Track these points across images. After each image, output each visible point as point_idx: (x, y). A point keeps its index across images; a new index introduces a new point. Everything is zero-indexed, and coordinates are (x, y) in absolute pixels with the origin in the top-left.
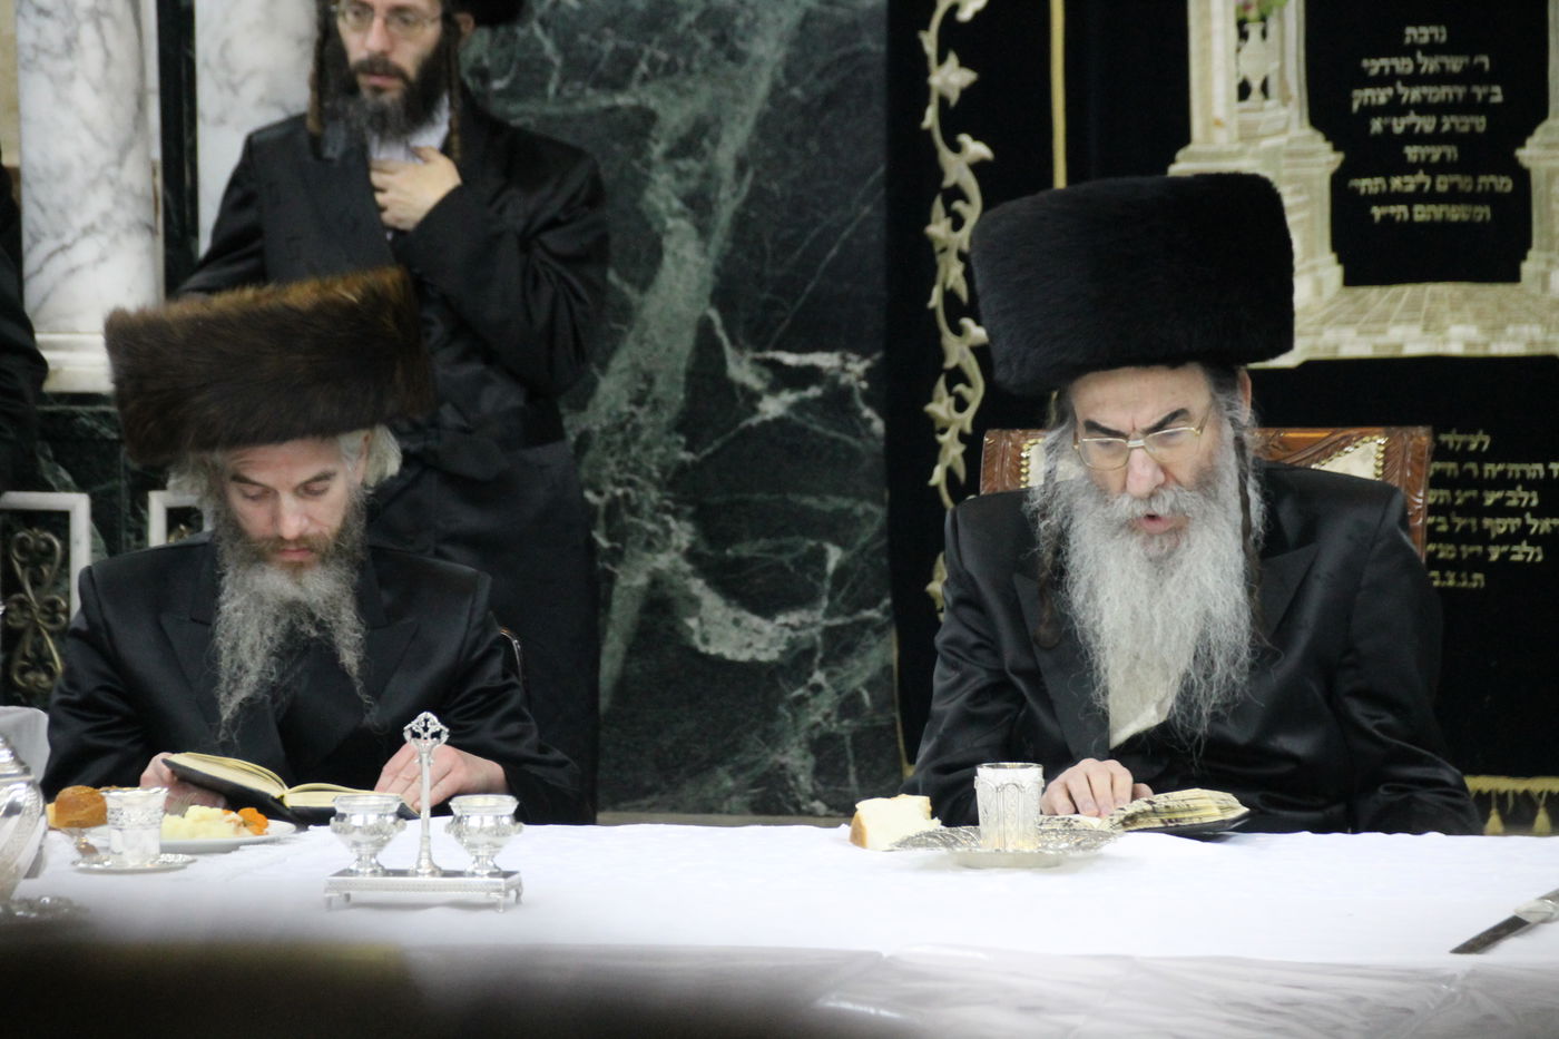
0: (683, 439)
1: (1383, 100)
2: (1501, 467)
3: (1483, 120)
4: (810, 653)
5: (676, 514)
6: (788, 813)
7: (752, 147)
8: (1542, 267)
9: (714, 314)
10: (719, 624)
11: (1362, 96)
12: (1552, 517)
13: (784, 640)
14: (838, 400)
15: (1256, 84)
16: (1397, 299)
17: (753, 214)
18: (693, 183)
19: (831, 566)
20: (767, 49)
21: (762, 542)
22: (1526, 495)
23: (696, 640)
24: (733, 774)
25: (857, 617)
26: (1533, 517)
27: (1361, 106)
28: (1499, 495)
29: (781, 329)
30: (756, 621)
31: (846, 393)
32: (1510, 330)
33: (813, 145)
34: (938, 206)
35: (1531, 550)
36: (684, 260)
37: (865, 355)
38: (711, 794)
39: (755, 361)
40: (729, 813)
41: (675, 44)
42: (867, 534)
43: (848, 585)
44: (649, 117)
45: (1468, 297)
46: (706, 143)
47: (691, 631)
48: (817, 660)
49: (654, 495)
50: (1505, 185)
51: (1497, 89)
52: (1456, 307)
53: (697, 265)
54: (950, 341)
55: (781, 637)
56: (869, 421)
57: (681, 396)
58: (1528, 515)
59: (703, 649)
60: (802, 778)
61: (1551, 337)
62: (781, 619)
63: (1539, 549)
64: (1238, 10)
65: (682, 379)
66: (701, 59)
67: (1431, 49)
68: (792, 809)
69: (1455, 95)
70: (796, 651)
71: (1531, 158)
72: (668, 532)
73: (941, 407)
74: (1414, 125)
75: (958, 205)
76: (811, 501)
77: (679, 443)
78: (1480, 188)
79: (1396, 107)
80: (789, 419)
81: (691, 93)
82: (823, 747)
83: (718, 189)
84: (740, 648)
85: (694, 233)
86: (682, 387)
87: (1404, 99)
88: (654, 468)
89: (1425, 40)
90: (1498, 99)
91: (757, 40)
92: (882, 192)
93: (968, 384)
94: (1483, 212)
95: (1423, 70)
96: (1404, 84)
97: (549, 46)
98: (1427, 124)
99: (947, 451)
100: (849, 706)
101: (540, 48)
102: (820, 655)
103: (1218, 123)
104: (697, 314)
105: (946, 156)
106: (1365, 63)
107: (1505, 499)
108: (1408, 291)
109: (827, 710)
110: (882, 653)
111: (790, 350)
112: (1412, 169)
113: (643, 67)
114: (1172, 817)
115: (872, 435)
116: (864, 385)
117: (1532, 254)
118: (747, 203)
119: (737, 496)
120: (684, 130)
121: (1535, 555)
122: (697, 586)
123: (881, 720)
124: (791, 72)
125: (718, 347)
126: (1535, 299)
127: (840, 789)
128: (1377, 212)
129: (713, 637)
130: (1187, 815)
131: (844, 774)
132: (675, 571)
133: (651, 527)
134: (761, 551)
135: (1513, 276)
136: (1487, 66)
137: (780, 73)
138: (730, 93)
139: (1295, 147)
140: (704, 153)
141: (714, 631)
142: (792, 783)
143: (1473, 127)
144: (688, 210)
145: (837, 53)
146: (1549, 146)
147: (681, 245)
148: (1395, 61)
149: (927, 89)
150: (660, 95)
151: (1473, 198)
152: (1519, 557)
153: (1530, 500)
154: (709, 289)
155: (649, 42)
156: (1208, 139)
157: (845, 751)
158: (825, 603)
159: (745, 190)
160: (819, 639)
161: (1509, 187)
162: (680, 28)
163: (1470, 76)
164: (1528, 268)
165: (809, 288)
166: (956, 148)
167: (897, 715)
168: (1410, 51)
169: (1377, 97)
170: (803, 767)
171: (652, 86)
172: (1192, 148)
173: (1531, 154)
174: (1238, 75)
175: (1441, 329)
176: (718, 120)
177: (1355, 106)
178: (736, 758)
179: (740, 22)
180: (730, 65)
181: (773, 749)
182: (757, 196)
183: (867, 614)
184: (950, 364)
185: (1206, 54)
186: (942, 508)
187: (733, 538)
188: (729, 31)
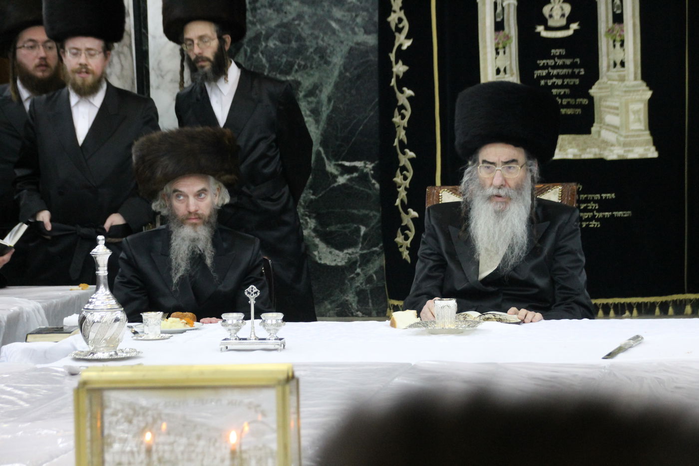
0: (311, 191)
1: (544, 74)
2: (586, 196)
3: (578, 80)
4: (355, 262)
5: (309, 217)
6: (349, 316)
7: (333, 93)
8: (598, 129)
9: (321, 149)
10: (325, 253)
11: (538, 73)
12: (603, 212)
13: (347, 258)
14: (363, 177)
15: (502, 70)
17: (334, 115)
18: (313, 105)
19: (362, 233)
20: (338, 60)
21: (339, 225)
22: (594, 205)
23: (317, 259)
24: (330, 303)
25: (371, 250)
26: (597, 212)
27: (537, 76)
28: (585, 205)
29: (344, 154)
30: (337, 252)
31: (367, 174)
32: (588, 150)
33: (354, 92)
34: (396, 111)
35: (596, 223)
37: (372, 162)
38: (323, 311)
39: (335, 165)
40: (329, 316)
41: (306, 59)
42: (374, 222)
43: (368, 239)
44: (298, 83)
45: (574, 139)
46: (317, 92)
47: (315, 256)
48: (358, 265)
49: (302, 210)
50: (586, 102)
51: (582, 70)
52: (570, 143)
53: (315, 132)
54: (401, 156)
55: (345, 257)
56: (374, 184)
58: (595, 212)
59: (319, 262)
60: (353, 304)
61: (602, 152)
62: (346, 251)
63: (599, 223)
64: (495, 45)
66: (315, 64)
67: (560, 57)
68: (350, 315)
69: (568, 72)
70: (351, 262)
71: (594, 93)
72: (307, 223)
73: (398, 179)
74: (555, 82)
75: (403, 111)
76: (355, 211)
77: (310, 193)
78: (577, 103)
79: (549, 76)
80: (347, 184)
81: (312, 75)
82: (360, 293)
83: (322, 107)
84: (332, 261)
85: (314, 122)
87: (551, 74)
89: (558, 54)
90: (582, 73)
91: (334, 57)
92: (377, 107)
93: (408, 171)
94: (579, 111)
95: (557, 64)
96: (551, 69)
97: (264, 60)
98: (559, 82)
99: (400, 194)
100: (369, 280)
101: (261, 61)
102: (359, 263)
105: (399, 95)
106: (538, 62)
107: (587, 206)
109: (362, 281)
110: (380, 262)
111: (347, 161)
113: (296, 67)
115: (375, 189)
116: (372, 172)
117: (595, 125)
118: (332, 111)
119: (330, 210)
120: (310, 87)
121: (597, 225)
122: (317, 241)
123: (380, 285)
124: (346, 67)
125: (322, 159)
126: (596, 139)
127: (367, 308)
129: (323, 258)
131: (368, 302)
132: (309, 236)
134: (338, 228)
135: (588, 132)
136: (579, 62)
137: (342, 68)
138: (325, 75)
140: (317, 95)
141: (323, 256)
142: (350, 306)
143: (574, 83)
144: (312, 115)
145: (361, 61)
146: (600, 89)
147: (310, 126)
148: (548, 61)
149: (392, 72)
150: (302, 76)
151: (575, 106)
152: (592, 226)
153: (596, 206)
154: (319, 141)
155: (298, 58)
157: (368, 295)
158: (360, 246)
159: (331, 107)
160: (358, 258)
161: (587, 102)
162: (308, 54)
163: (573, 66)
164: (593, 129)
165: (353, 140)
167: (385, 283)
168: (553, 57)
169: (543, 73)
170: (354, 301)
171: (300, 73)
173: (593, 91)
174: (496, 66)
175: (565, 150)
176: (321, 84)
177: (535, 76)
178: (331, 298)
179: (328, 51)
180: (325, 65)
181: (344, 295)
182: (335, 109)
183: (375, 249)
184: (401, 164)
185: (485, 60)
186: (400, 213)
187: (328, 225)
188: (324, 54)
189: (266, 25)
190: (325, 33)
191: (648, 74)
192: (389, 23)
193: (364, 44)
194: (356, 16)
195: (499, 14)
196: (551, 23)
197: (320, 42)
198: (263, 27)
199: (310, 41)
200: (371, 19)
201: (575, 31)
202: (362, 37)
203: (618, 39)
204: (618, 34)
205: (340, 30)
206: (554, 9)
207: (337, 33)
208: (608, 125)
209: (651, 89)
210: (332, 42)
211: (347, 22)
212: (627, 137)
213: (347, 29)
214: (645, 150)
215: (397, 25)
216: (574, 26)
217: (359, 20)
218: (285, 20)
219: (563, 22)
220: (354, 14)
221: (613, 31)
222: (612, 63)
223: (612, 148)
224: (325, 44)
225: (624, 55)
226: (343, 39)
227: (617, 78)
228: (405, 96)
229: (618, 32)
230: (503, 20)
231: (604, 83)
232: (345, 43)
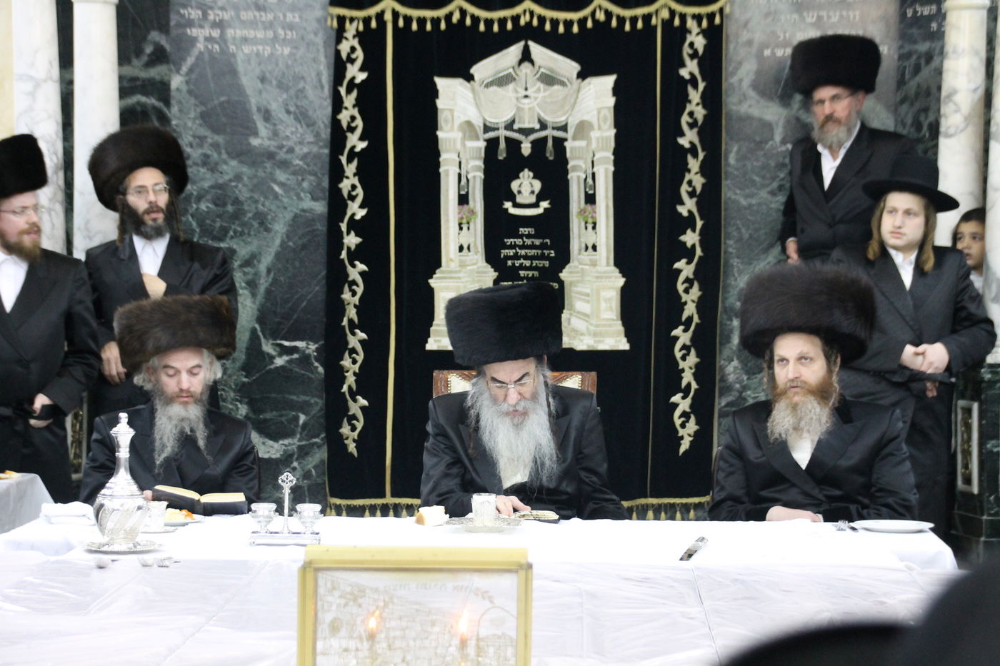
0: (244, 373)
1: (511, 254)
3: (547, 262)
4: (292, 455)
5: (241, 402)
7: (273, 264)
8: (568, 316)
9: (257, 326)
11: (504, 252)
14: (305, 360)
15: (465, 247)
17: (273, 289)
18: (250, 277)
19: (301, 422)
20: (280, 228)
21: (274, 413)
25: (311, 441)
27: (504, 256)
29: (283, 332)
30: (271, 443)
31: (308, 356)
33: (297, 264)
34: (346, 286)
36: (246, 305)
37: (316, 343)
39: (273, 344)
41: (243, 225)
42: (315, 410)
43: (307, 429)
44: (233, 252)
46: (255, 262)
48: (295, 458)
49: (232, 394)
51: (552, 252)
53: (250, 307)
54: (350, 338)
55: (281, 449)
56: (317, 367)
57: (244, 357)
61: (571, 342)
62: (281, 442)
64: (459, 220)
65: (244, 350)
66: (254, 231)
67: (529, 236)
69: (537, 253)
70: (286, 455)
71: (564, 277)
72: (238, 409)
73: (346, 362)
74: (523, 263)
75: (354, 287)
76: (294, 398)
77: (242, 375)
79: (516, 257)
80: (286, 366)
81: (250, 243)
82: (296, 490)
83: (260, 280)
84: (265, 453)
85: (250, 296)
86: (244, 353)
87: (519, 254)
88: (232, 384)
89: (527, 233)
90: (553, 255)
91: (276, 224)
92: (324, 281)
93: (357, 354)
95: (526, 244)
96: (519, 249)
97: (194, 224)
98: (527, 263)
99: (349, 379)
100: (307, 475)
101: (191, 225)
102: (296, 456)
103: (451, 260)
104: (251, 326)
105: (349, 268)
106: (506, 240)
109: (298, 476)
110: (321, 455)
111: (286, 340)
113: (231, 233)
115: (318, 373)
116: (315, 354)
117: (564, 311)
118: (271, 285)
119: (265, 395)
120: (247, 257)
123: (319, 481)
124: (288, 236)
125: (258, 338)
133: (231, 406)
134: (274, 416)
136: (549, 244)
137: (285, 236)
138: (265, 243)
139: (481, 270)
140: (254, 266)
143: (544, 264)
144: (248, 287)
145: (307, 230)
146: (571, 273)
147: (245, 300)
148: (516, 240)
149: (343, 244)
150: (238, 244)
154: (255, 317)
155: (234, 224)
156: (448, 266)
157: (304, 493)
158: (298, 436)
159: (270, 280)
160: (296, 450)
162: (246, 219)
163: (543, 246)
165: (295, 317)
166: (354, 266)
167: (326, 479)
168: (521, 237)
171: (235, 240)
172: (441, 269)
173: (564, 275)
174: (459, 243)
176: (260, 253)
177: (502, 256)
179: (269, 217)
180: (265, 233)
182: (275, 281)
183: (315, 440)
184: (350, 346)
185: (447, 235)
186: (347, 401)
187: (263, 411)
188: (265, 221)
189: (198, 185)
190: (266, 198)
191: (621, 260)
192: (340, 190)
193: (311, 211)
194: (303, 180)
195: (463, 186)
196: (519, 199)
197: (260, 207)
198: (195, 187)
199: (249, 205)
200: (319, 184)
201: (545, 209)
202: (308, 204)
203: (590, 221)
204: (590, 216)
205: (283, 194)
206: (523, 185)
207: (280, 197)
208: (579, 312)
209: (623, 276)
210: (273, 208)
211: (292, 186)
212: (597, 326)
213: (292, 194)
214: (616, 341)
215: (349, 192)
216: (545, 204)
217: (305, 185)
218: (221, 181)
219: (533, 199)
220: (300, 178)
221: (585, 212)
222: (584, 246)
223: (582, 338)
224: (266, 210)
225: (596, 238)
226: (286, 205)
227: (588, 262)
228: (356, 271)
229: (590, 213)
230: (467, 193)
231: (575, 267)
232: (289, 209)
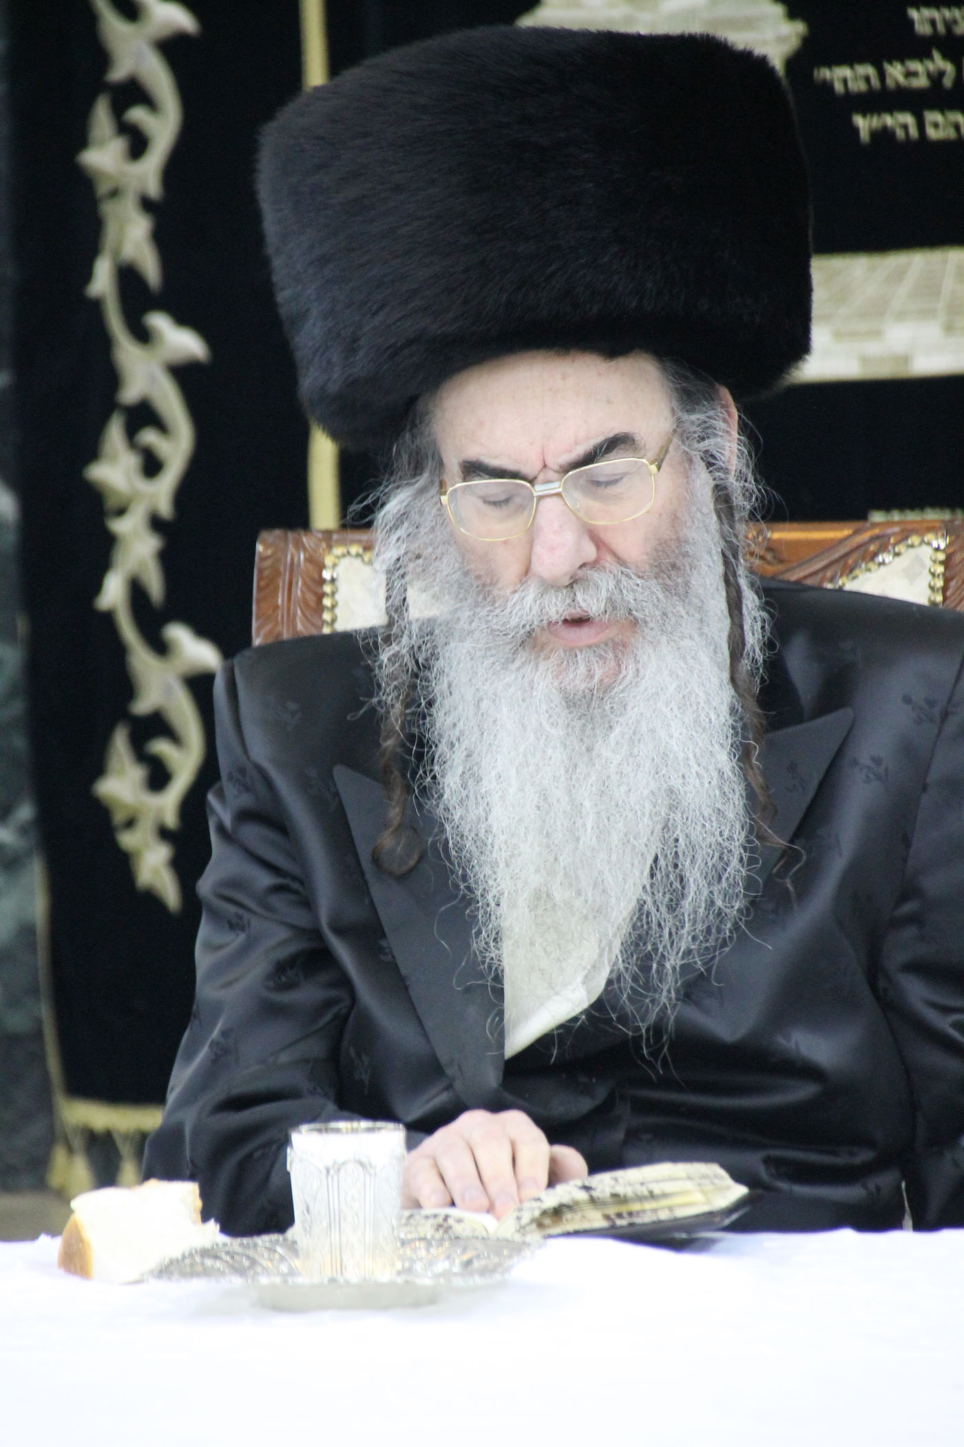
16: (899, 275)
54: (128, 353)
73: (115, 471)
75: (137, 114)
93: (164, 430)
99: (129, 547)
105: (114, 26)
108: (917, 263)
112: (920, 48)
114: (624, 1209)
128: (864, 124)
130: (648, 1206)
166: (134, 14)
184: (130, 397)
186: (123, 650)
